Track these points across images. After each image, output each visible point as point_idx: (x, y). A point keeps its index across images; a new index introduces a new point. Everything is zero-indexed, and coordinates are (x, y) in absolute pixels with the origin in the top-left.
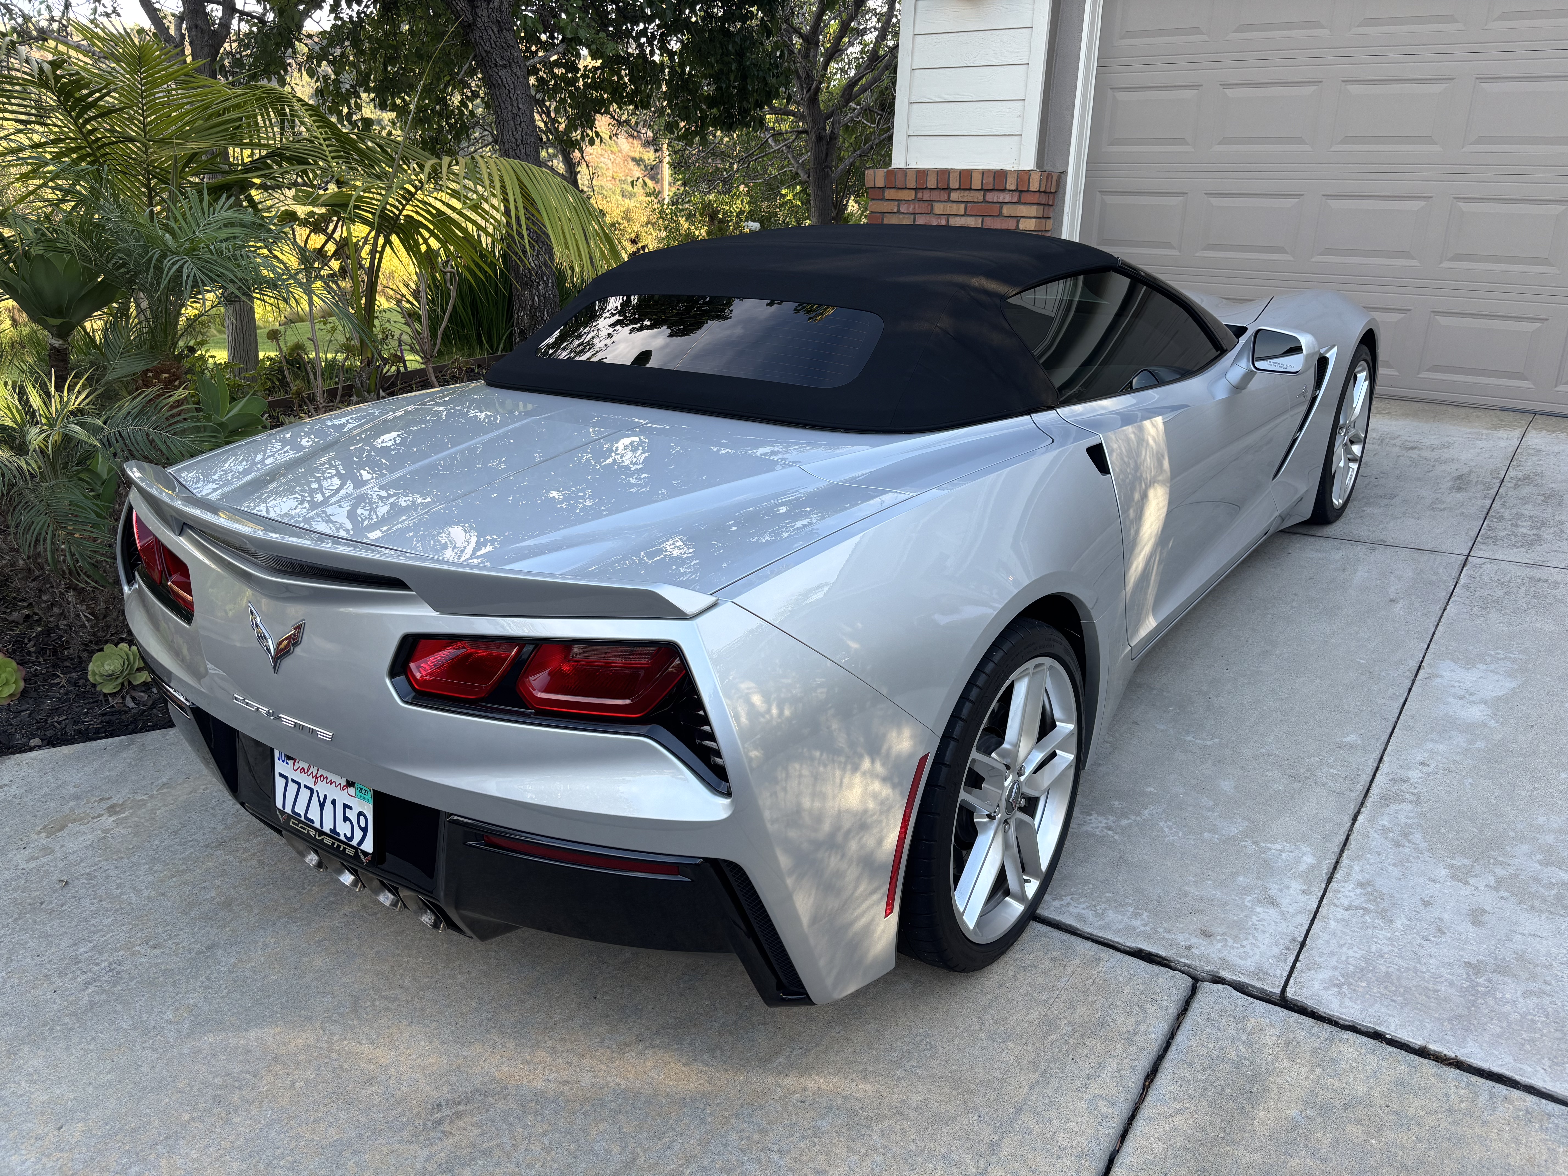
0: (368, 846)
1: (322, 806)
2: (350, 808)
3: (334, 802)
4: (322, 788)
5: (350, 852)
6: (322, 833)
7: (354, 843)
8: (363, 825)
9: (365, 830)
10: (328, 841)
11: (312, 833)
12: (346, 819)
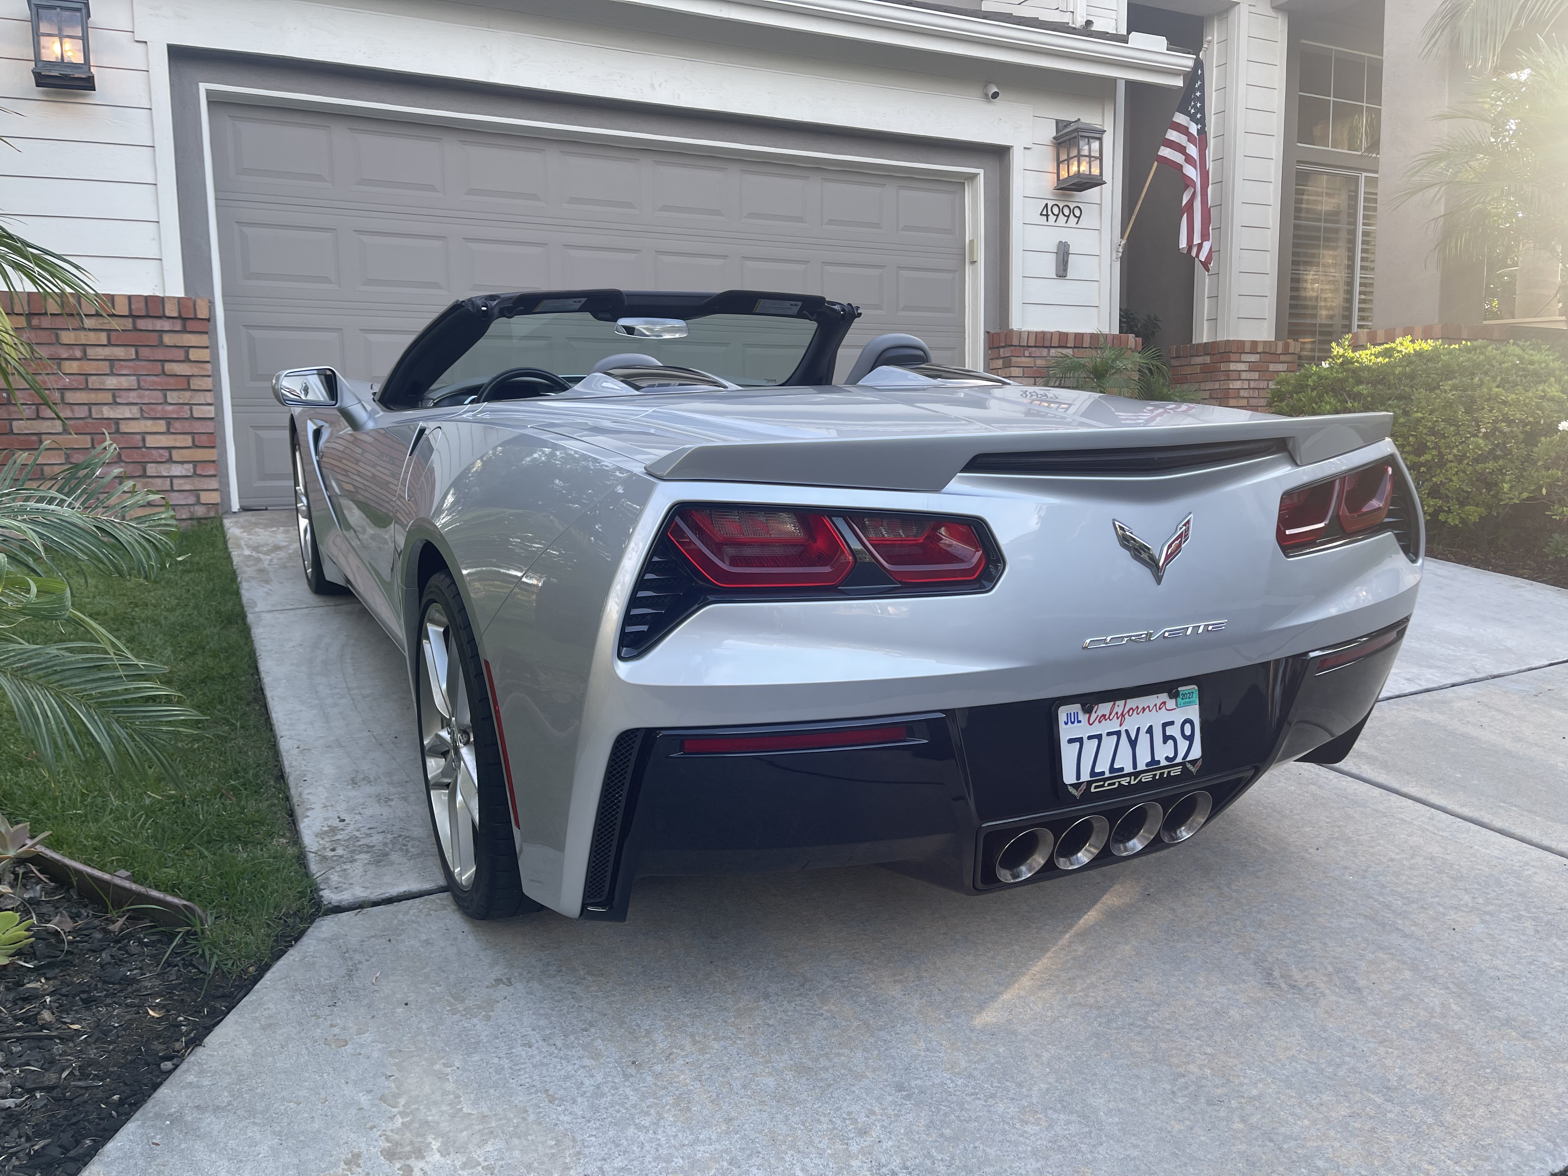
0: (1196, 752)
1: (1133, 743)
2: (1172, 723)
3: (1150, 730)
4: (1131, 724)
5: (1176, 772)
6: (1136, 774)
7: (1179, 760)
8: (1188, 732)
9: (1190, 739)
10: (1146, 778)
11: (1124, 781)
12: (1166, 738)
